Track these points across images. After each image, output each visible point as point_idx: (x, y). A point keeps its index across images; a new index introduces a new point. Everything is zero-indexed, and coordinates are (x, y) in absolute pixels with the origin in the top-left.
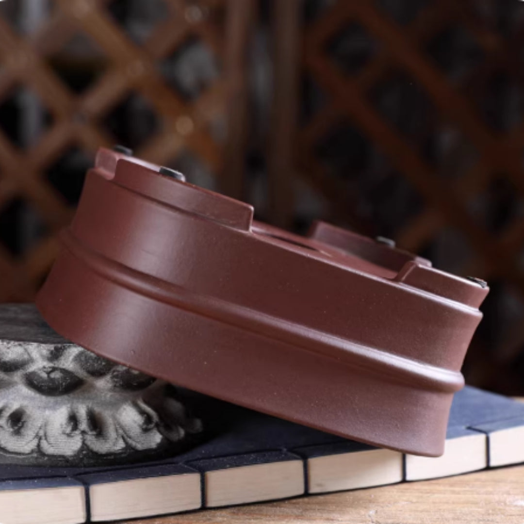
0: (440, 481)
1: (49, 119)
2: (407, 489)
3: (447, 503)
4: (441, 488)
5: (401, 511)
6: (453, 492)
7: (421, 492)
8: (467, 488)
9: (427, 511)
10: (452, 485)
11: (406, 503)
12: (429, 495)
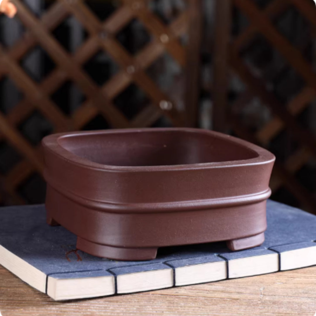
0: (299, 270)
1: (86, 35)
2: (280, 275)
3: (301, 284)
4: (299, 275)
5: (277, 288)
6: (305, 277)
7: (288, 277)
8: (313, 275)
9: (290, 288)
10: (305, 273)
11: (280, 283)
12: (292, 279)
